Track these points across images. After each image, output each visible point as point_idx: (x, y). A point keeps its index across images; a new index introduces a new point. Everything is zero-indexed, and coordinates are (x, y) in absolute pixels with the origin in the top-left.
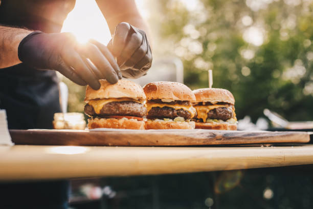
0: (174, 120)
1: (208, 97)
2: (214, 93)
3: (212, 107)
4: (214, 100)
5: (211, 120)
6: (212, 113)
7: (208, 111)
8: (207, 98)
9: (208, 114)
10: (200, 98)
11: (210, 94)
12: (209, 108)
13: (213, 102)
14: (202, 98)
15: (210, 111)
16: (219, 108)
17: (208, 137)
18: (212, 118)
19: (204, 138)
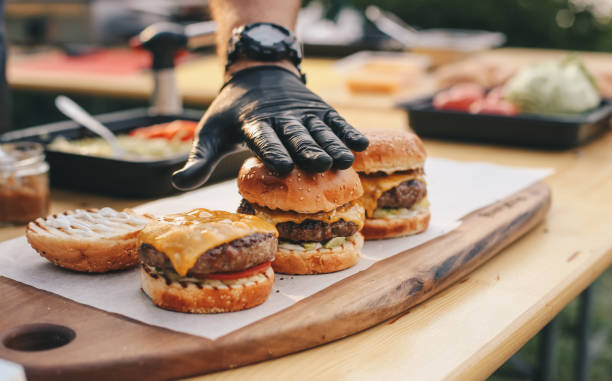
1: (380, 160)
2: (393, 151)
3: (387, 185)
4: (393, 166)
5: (383, 213)
6: (388, 198)
7: (379, 193)
8: (378, 164)
9: (379, 200)
10: (364, 165)
11: (386, 154)
12: (380, 188)
13: (389, 171)
14: (366, 163)
15: (384, 194)
16: (401, 184)
17: (410, 293)
18: (387, 208)
19: (404, 299)
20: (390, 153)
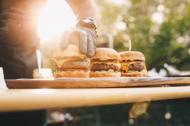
0: (108, 71)
3: (131, 63)
4: (132, 58)
5: (131, 71)
8: (128, 58)
9: (129, 67)
10: (124, 58)
11: (130, 55)
13: (132, 60)
15: (130, 65)
16: (136, 63)
17: (129, 81)
18: (132, 70)
19: (126, 82)
20: (132, 55)
